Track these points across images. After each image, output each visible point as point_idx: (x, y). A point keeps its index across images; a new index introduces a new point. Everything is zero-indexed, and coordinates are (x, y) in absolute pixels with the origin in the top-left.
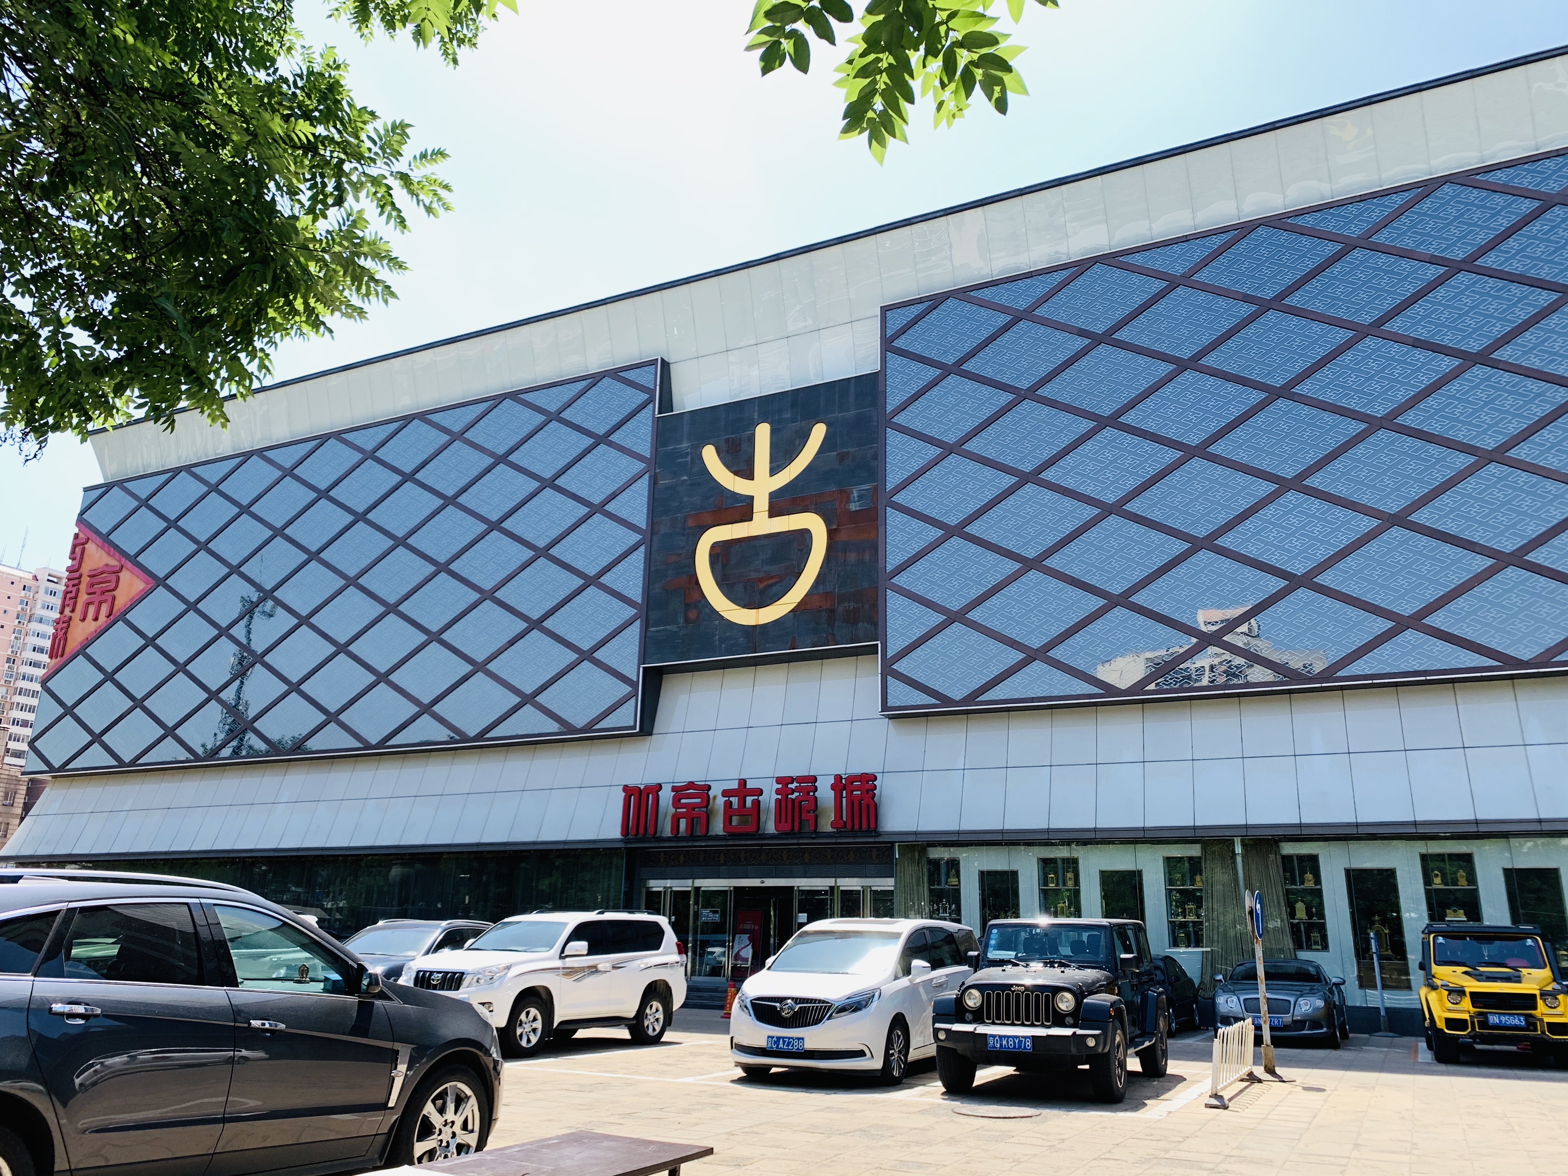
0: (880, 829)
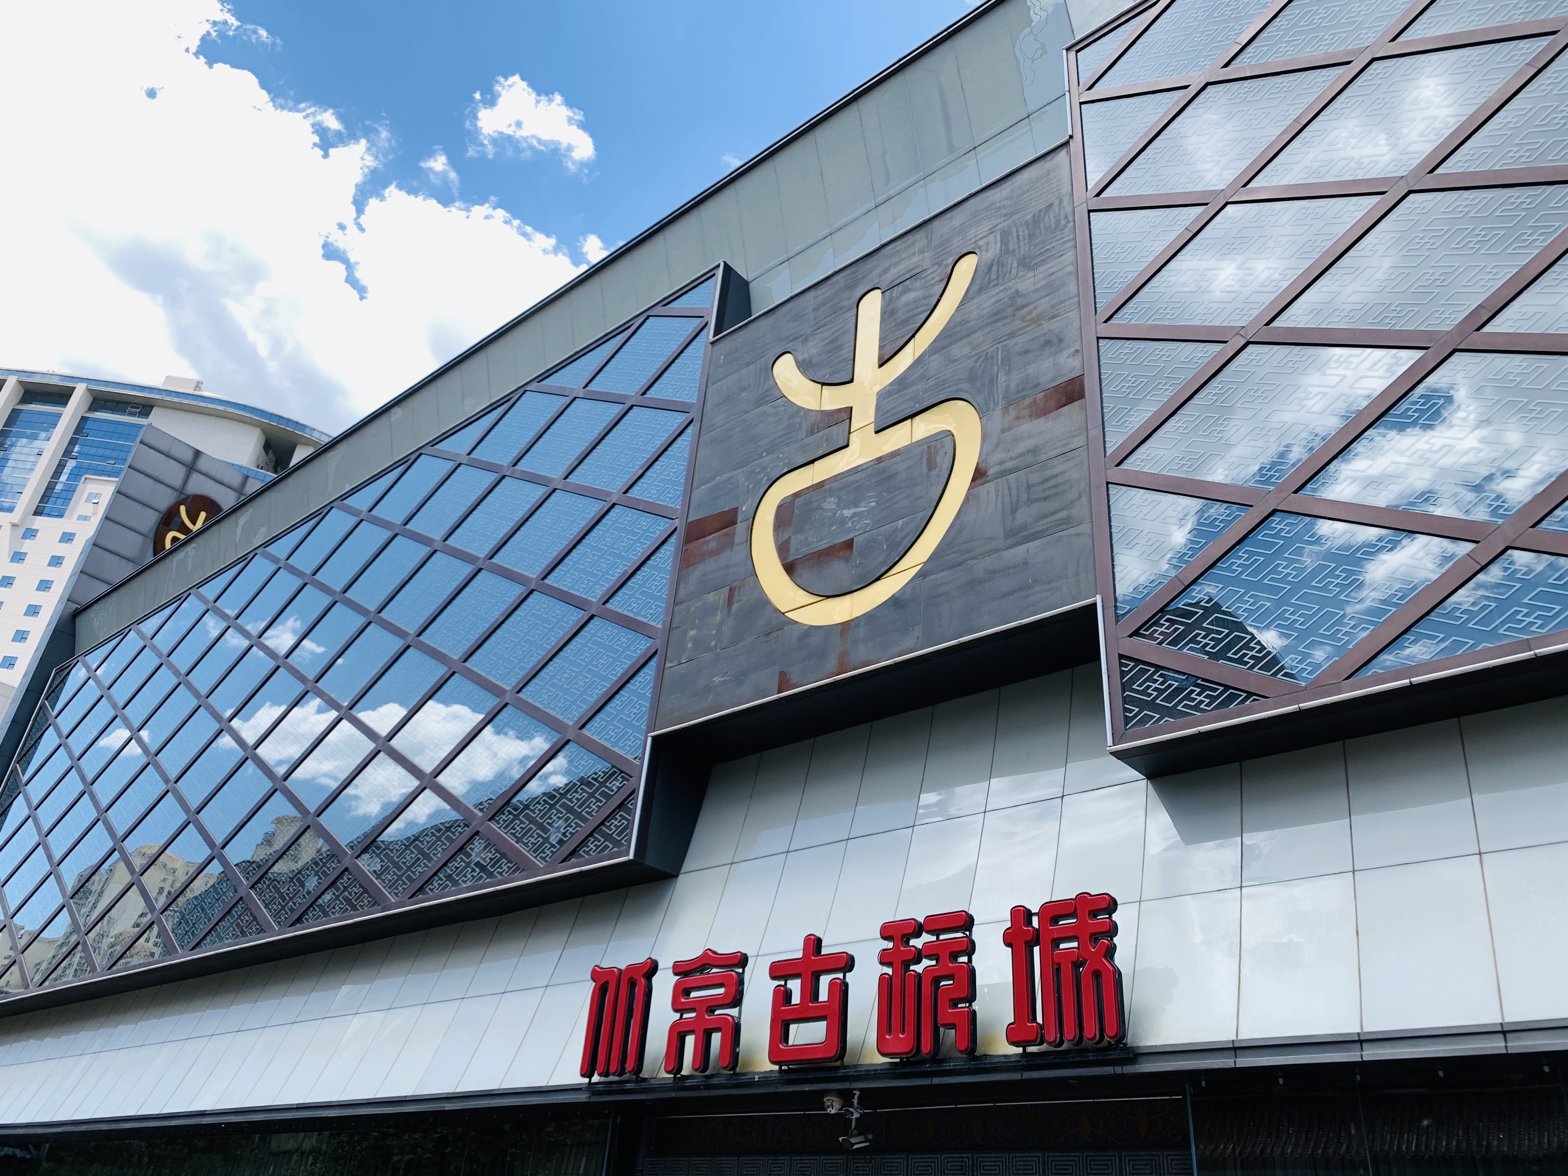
0: (1130, 1040)
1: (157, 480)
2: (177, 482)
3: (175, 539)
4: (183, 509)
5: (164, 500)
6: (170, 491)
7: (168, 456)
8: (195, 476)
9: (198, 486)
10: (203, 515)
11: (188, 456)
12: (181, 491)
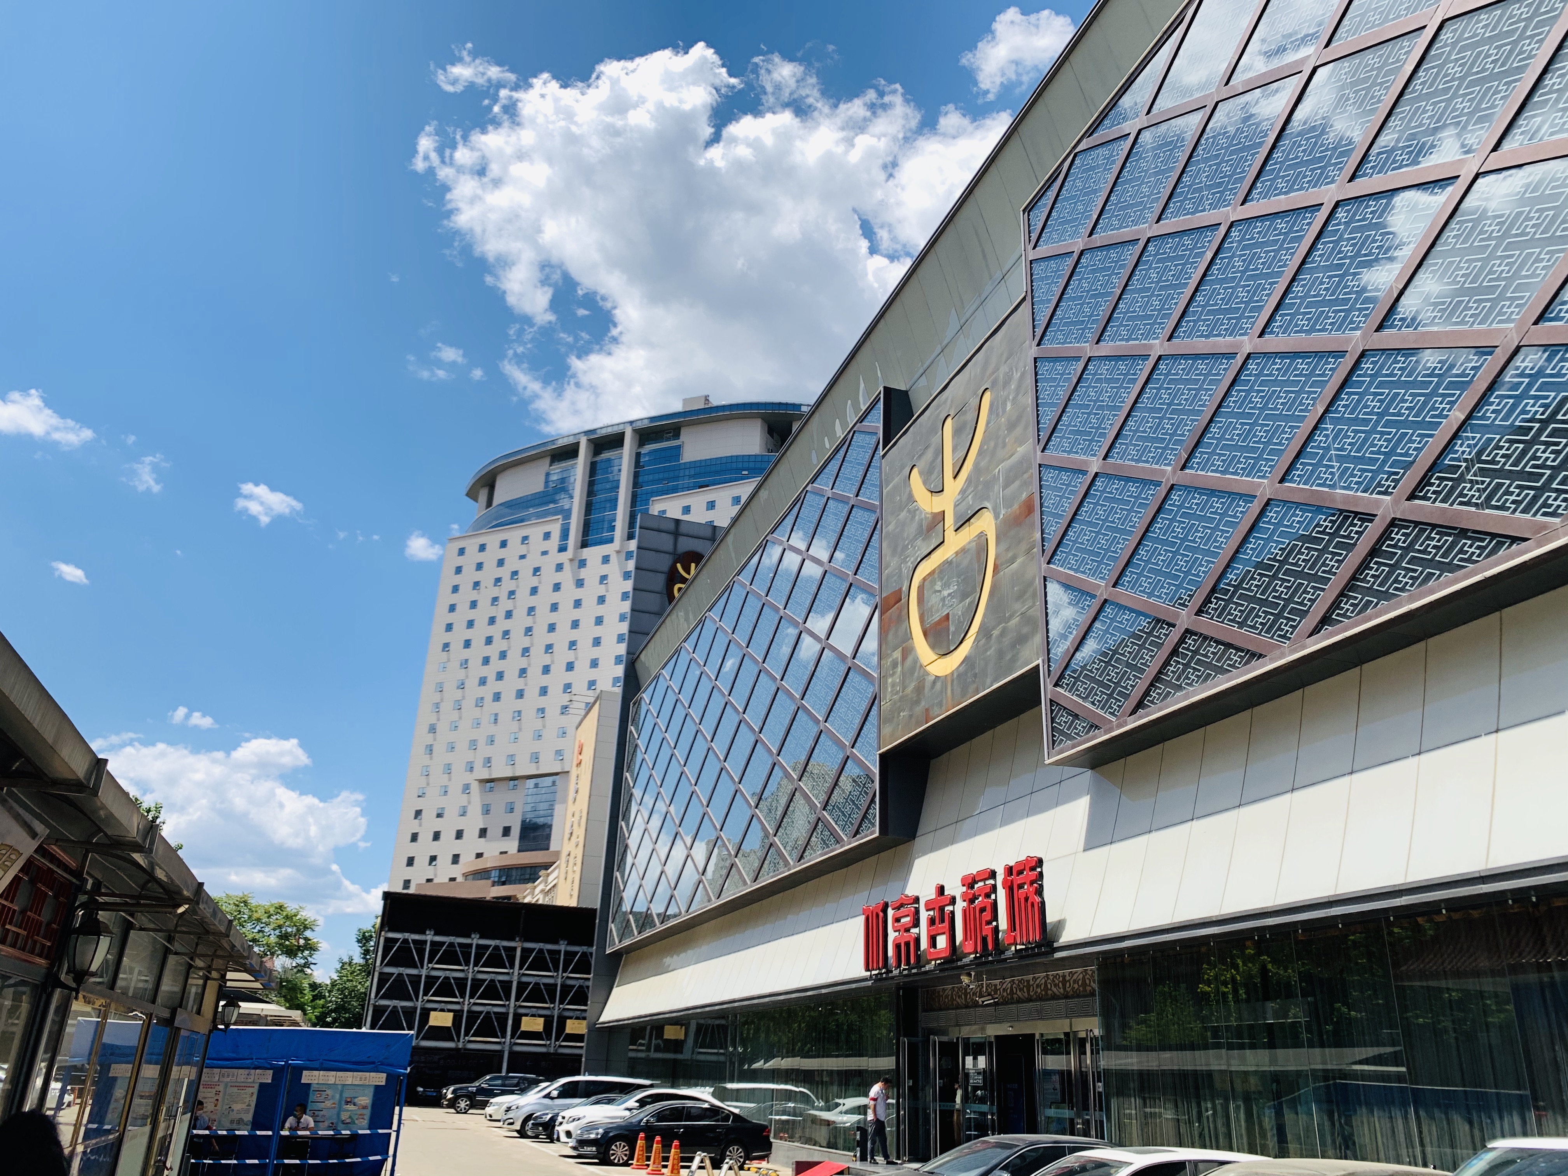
0: (1057, 941)
1: (657, 551)
2: (669, 547)
3: (680, 589)
4: (679, 566)
5: (664, 563)
6: (667, 556)
7: (659, 531)
8: (681, 539)
9: (686, 545)
10: (693, 565)
11: (671, 526)
12: (674, 553)
